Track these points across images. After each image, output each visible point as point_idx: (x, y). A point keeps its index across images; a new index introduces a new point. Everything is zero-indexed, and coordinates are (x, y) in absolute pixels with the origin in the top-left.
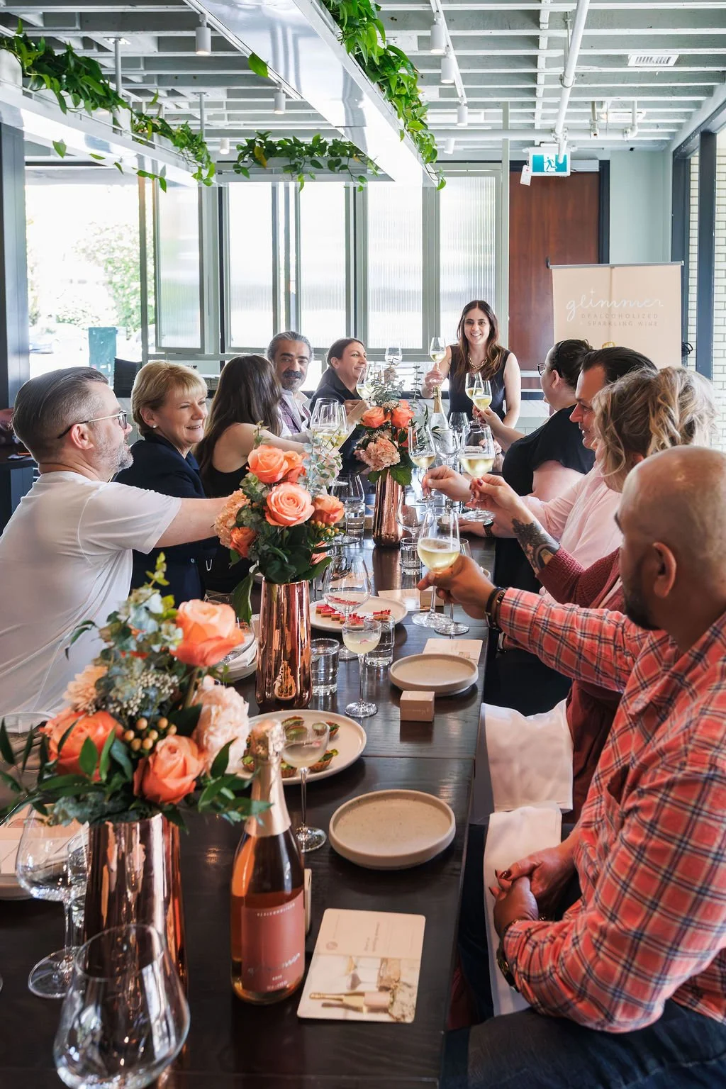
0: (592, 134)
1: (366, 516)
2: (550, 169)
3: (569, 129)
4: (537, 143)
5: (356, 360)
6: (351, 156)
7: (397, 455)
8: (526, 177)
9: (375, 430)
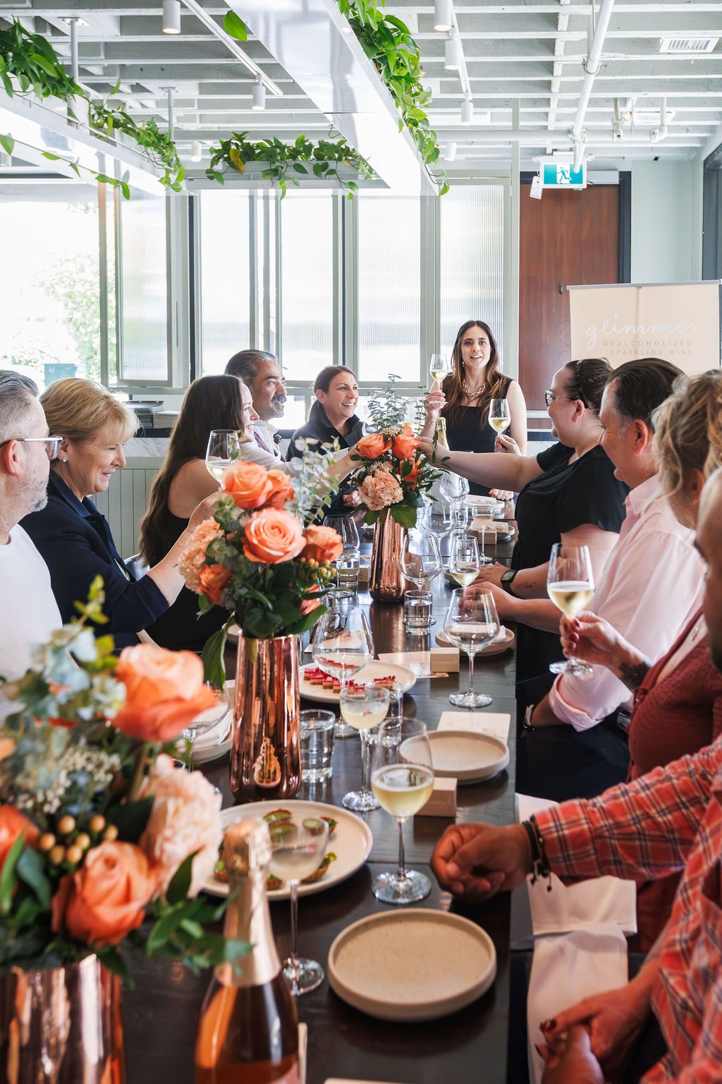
0: (615, 135)
1: (361, 566)
2: (564, 181)
3: (588, 131)
4: (549, 151)
5: (343, 394)
6: (340, 159)
7: (400, 492)
8: (536, 190)
9: (373, 461)
